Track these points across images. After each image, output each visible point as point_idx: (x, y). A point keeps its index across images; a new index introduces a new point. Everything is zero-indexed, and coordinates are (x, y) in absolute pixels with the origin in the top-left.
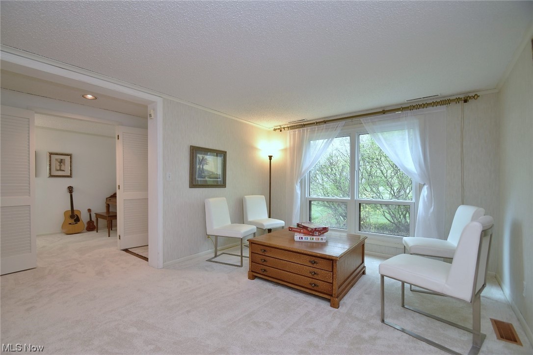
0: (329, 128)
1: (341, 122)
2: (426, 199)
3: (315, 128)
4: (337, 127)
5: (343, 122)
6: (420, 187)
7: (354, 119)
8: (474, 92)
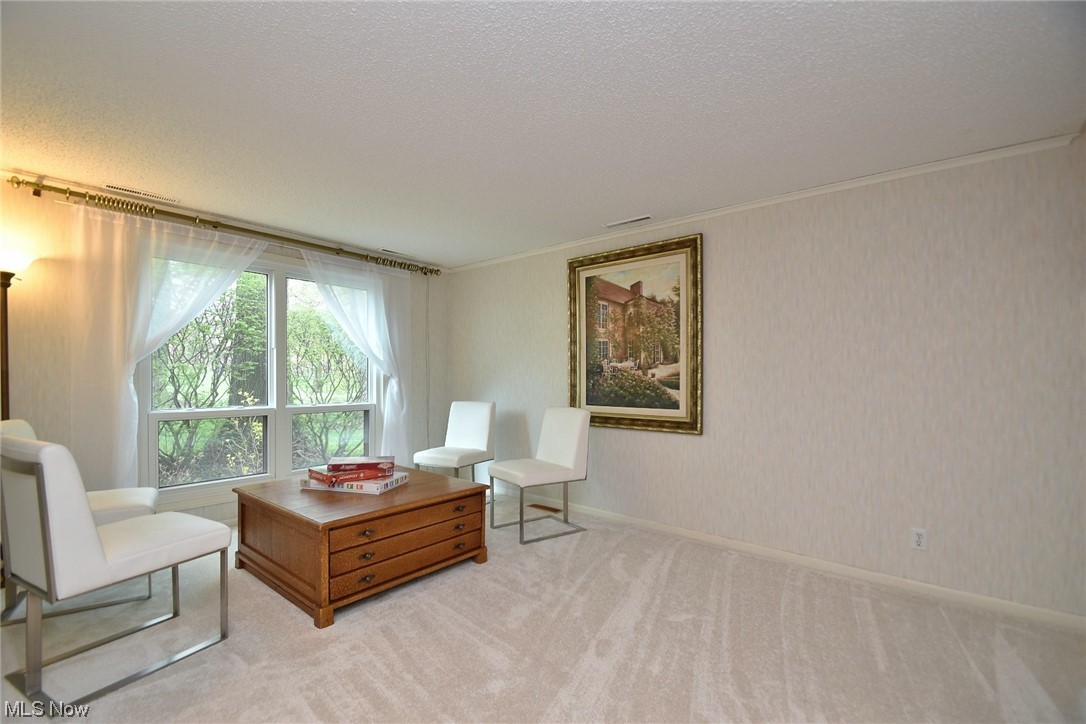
0: (230, 245)
1: (260, 242)
2: (395, 398)
3: (188, 231)
4: (250, 248)
5: (264, 243)
6: (387, 380)
7: (287, 245)
8: (437, 266)
